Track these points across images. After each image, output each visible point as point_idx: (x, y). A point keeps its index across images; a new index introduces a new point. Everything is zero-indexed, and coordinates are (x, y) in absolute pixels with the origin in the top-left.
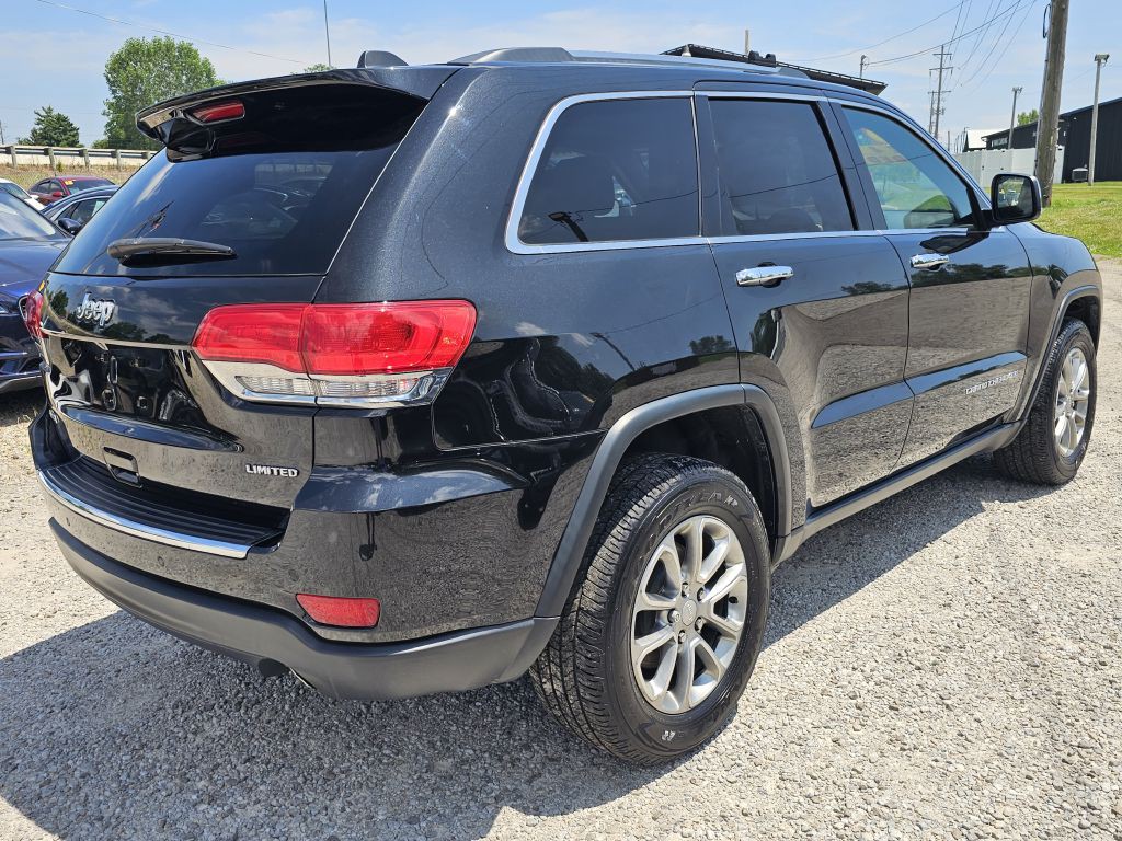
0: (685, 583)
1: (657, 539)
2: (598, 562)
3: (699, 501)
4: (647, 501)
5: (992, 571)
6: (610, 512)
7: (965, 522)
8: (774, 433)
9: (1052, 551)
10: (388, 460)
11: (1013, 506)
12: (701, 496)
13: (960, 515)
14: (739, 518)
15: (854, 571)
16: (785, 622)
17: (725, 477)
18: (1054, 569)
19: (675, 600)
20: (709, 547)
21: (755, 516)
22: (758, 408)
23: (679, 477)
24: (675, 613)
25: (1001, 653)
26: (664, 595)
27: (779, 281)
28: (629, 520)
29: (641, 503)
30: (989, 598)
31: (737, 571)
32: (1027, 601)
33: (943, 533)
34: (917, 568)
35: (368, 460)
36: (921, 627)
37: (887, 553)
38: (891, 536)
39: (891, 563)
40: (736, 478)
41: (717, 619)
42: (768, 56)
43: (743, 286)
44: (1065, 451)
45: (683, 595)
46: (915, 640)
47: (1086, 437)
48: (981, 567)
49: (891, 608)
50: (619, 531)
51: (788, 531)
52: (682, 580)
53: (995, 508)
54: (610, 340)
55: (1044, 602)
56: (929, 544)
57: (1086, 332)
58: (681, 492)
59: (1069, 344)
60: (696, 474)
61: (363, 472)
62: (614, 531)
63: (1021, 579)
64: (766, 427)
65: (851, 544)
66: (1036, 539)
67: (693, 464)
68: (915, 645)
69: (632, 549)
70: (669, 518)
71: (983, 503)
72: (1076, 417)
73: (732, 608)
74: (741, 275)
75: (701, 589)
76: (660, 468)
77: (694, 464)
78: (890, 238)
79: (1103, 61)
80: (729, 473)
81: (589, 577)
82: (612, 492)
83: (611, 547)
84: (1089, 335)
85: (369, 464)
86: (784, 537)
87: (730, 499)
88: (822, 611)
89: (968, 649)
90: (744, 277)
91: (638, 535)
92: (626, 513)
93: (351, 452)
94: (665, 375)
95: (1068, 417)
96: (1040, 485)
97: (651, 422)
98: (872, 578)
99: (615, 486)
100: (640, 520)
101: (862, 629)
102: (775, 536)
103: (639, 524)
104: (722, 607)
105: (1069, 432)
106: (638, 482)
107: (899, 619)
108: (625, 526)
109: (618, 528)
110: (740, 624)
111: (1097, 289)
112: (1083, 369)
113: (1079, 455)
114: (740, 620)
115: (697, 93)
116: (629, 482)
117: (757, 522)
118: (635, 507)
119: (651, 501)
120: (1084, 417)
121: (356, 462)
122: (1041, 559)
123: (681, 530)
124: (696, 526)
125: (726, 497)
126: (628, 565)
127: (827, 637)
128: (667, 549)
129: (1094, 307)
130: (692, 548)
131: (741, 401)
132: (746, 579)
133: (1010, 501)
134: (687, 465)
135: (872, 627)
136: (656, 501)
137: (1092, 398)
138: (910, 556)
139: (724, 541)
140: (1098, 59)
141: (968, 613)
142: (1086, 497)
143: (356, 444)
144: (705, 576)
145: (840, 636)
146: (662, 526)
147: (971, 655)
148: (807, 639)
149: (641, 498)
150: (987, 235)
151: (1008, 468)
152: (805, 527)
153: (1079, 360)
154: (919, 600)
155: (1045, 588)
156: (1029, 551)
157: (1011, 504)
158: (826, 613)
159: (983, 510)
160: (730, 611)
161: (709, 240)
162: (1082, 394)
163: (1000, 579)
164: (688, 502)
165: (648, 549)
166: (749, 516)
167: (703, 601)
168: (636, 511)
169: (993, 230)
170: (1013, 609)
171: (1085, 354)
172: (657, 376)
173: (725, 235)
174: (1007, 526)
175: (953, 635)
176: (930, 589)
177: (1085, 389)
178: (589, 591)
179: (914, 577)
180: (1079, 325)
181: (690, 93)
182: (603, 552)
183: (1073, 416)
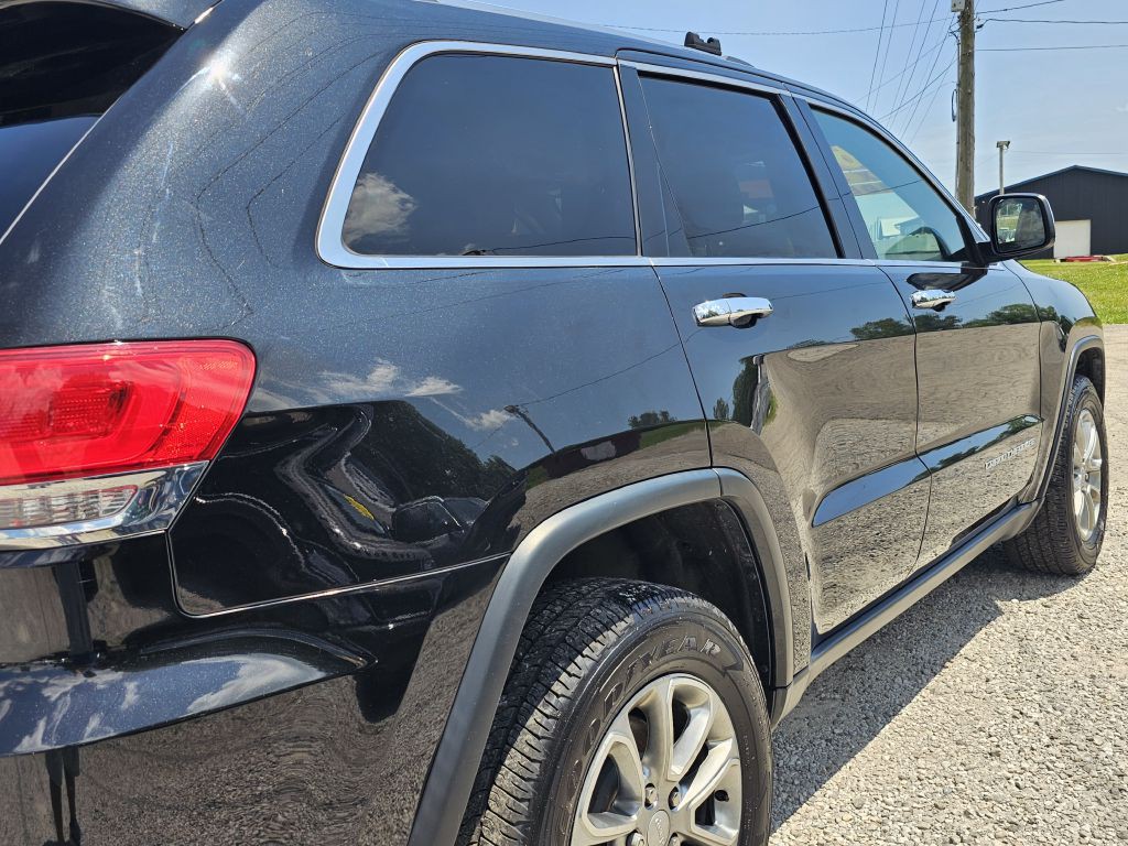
0: (650, 785)
1: (602, 725)
2: (505, 778)
3: (664, 654)
4: (583, 664)
5: (1037, 697)
6: (523, 688)
7: (984, 630)
8: (765, 539)
9: (1103, 664)
10: (101, 645)
11: (1035, 605)
12: (666, 646)
13: (975, 620)
14: (724, 671)
15: (863, 709)
16: (785, 796)
17: (699, 611)
18: (1113, 689)
19: (634, 817)
20: (681, 720)
21: (745, 665)
22: (740, 503)
23: (630, 620)
24: (637, 837)
25: (1087, 827)
26: (619, 811)
27: (754, 318)
28: (554, 700)
29: (572, 668)
30: (1046, 740)
31: (725, 752)
32: (1096, 741)
33: (962, 646)
34: (941, 698)
35: (56, 648)
36: (969, 791)
37: (899, 680)
38: (898, 654)
39: (906, 693)
40: (716, 610)
41: (698, 832)
42: (710, 40)
43: (704, 325)
44: (1085, 533)
45: (648, 804)
46: (967, 814)
47: (1103, 514)
48: (1022, 694)
49: (921, 762)
50: (538, 721)
51: (790, 678)
52: (644, 780)
53: (1015, 610)
54: (528, 416)
55: (1118, 741)
56: (948, 664)
57: (1093, 391)
58: (636, 644)
59: (1079, 404)
60: (656, 609)
61: (43, 674)
62: (531, 722)
63: (1078, 707)
64: (754, 532)
65: (851, 668)
66: (1077, 648)
67: (650, 595)
68: (967, 823)
69: (561, 750)
70: (619, 689)
71: (998, 603)
72: (1092, 491)
73: (721, 810)
74: (702, 310)
75: (675, 790)
76: (600, 605)
77: (653, 595)
78: (884, 269)
79: (1005, 147)
80: (706, 604)
81: (491, 804)
82: (527, 652)
83: (527, 750)
84: (1096, 394)
85: (57, 656)
86: (785, 688)
87: (709, 645)
88: (831, 775)
89: (1041, 824)
90: (706, 312)
91: (570, 726)
92: (548, 688)
93: (23, 635)
94: (601, 461)
95: (1083, 492)
96: (1059, 576)
97: (582, 535)
98: (888, 717)
99: (530, 639)
100: (571, 699)
101: (891, 800)
102: (773, 685)
103: (570, 706)
104: (705, 815)
105: (1087, 510)
106: (567, 631)
107: (938, 780)
108: (549, 711)
109: (537, 715)
110: (734, 833)
111: (1100, 340)
112: (1093, 433)
113: (1099, 536)
114: (732, 826)
115: (621, 62)
116: (553, 633)
117: (750, 674)
118: (564, 677)
119: (589, 663)
120: (1099, 491)
121: (33, 652)
122: (1093, 677)
123: (638, 704)
124: (662, 693)
125: (701, 642)
126: (557, 776)
127: (847, 816)
128: (619, 737)
129: (1098, 362)
130: (657, 728)
131: (715, 494)
132: (738, 762)
133: (1029, 599)
134: (640, 598)
135: (905, 797)
136: (598, 662)
137: (1104, 468)
138: (928, 681)
139: (703, 710)
140: (1000, 145)
141: (1025, 765)
142: (1118, 589)
143: (30, 616)
144: (678, 770)
145: (863, 814)
146: (609, 704)
147: (1048, 834)
148: (818, 823)
149: (571, 660)
150: (985, 272)
151: (1021, 557)
152: (810, 668)
153: (1088, 423)
154: (955, 747)
155: (1113, 719)
156: (1075, 666)
157: (1031, 602)
158: (838, 776)
159: (1001, 613)
160: (718, 815)
161: (652, 261)
162: (1094, 465)
163: (1050, 710)
164: (647, 658)
165: (587, 747)
166: (738, 667)
167: (679, 807)
168: (565, 685)
169: (991, 267)
170: (1082, 755)
171: (1094, 416)
172: (594, 462)
173: (673, 255)
174: (1037, 633)
175: (1014, 801)
176: (966, 729)
177: (1095, 457)
178: (492, 830)
179: (940, 713)
180: (1085, 382)
181: (612, 61)
182: (513, 759)
183: (1088, 491)
